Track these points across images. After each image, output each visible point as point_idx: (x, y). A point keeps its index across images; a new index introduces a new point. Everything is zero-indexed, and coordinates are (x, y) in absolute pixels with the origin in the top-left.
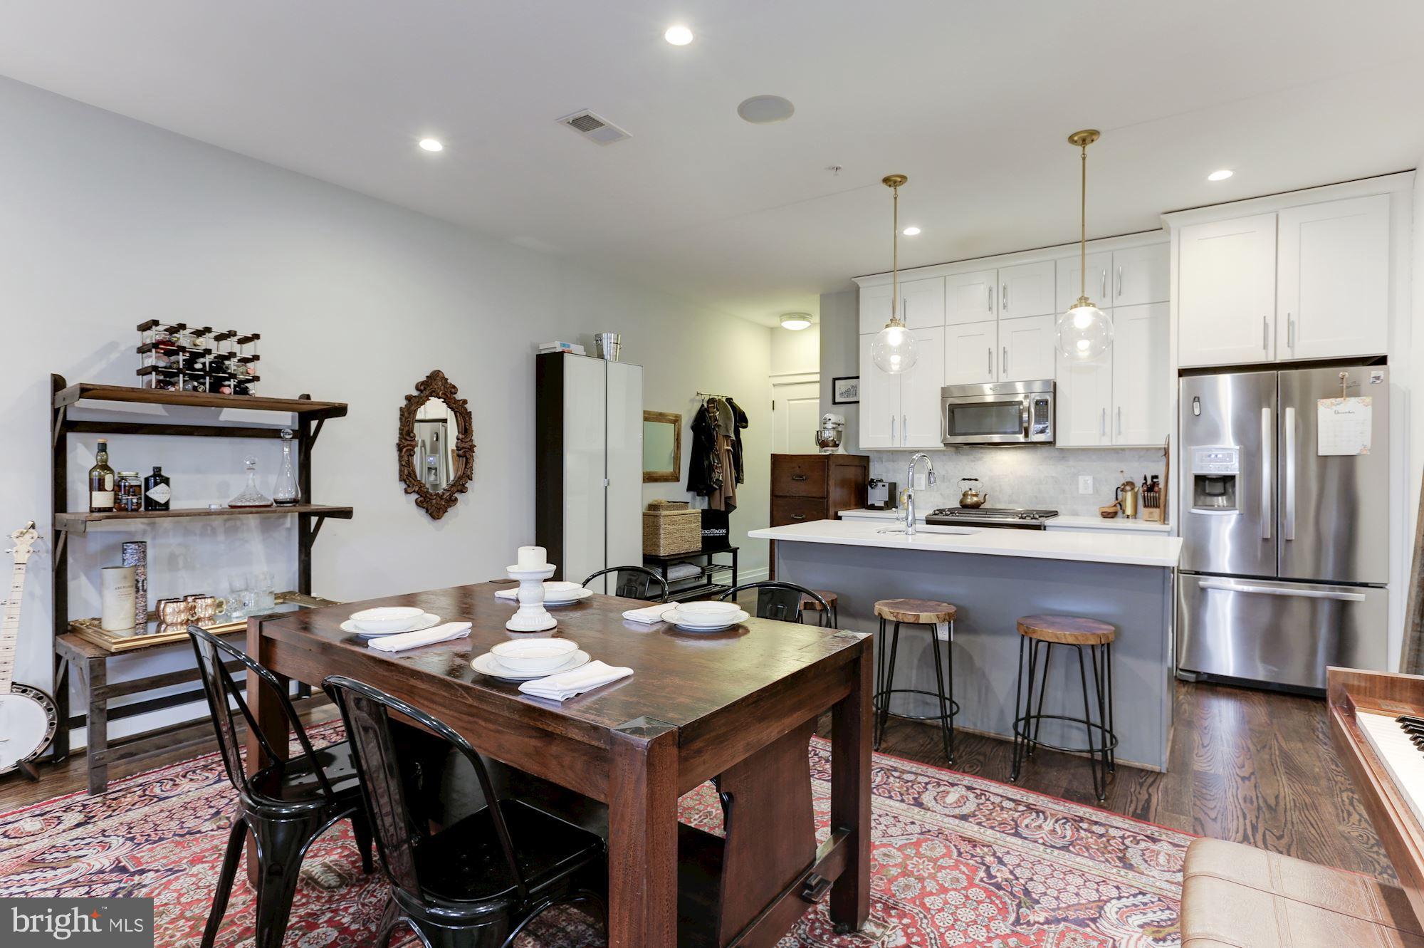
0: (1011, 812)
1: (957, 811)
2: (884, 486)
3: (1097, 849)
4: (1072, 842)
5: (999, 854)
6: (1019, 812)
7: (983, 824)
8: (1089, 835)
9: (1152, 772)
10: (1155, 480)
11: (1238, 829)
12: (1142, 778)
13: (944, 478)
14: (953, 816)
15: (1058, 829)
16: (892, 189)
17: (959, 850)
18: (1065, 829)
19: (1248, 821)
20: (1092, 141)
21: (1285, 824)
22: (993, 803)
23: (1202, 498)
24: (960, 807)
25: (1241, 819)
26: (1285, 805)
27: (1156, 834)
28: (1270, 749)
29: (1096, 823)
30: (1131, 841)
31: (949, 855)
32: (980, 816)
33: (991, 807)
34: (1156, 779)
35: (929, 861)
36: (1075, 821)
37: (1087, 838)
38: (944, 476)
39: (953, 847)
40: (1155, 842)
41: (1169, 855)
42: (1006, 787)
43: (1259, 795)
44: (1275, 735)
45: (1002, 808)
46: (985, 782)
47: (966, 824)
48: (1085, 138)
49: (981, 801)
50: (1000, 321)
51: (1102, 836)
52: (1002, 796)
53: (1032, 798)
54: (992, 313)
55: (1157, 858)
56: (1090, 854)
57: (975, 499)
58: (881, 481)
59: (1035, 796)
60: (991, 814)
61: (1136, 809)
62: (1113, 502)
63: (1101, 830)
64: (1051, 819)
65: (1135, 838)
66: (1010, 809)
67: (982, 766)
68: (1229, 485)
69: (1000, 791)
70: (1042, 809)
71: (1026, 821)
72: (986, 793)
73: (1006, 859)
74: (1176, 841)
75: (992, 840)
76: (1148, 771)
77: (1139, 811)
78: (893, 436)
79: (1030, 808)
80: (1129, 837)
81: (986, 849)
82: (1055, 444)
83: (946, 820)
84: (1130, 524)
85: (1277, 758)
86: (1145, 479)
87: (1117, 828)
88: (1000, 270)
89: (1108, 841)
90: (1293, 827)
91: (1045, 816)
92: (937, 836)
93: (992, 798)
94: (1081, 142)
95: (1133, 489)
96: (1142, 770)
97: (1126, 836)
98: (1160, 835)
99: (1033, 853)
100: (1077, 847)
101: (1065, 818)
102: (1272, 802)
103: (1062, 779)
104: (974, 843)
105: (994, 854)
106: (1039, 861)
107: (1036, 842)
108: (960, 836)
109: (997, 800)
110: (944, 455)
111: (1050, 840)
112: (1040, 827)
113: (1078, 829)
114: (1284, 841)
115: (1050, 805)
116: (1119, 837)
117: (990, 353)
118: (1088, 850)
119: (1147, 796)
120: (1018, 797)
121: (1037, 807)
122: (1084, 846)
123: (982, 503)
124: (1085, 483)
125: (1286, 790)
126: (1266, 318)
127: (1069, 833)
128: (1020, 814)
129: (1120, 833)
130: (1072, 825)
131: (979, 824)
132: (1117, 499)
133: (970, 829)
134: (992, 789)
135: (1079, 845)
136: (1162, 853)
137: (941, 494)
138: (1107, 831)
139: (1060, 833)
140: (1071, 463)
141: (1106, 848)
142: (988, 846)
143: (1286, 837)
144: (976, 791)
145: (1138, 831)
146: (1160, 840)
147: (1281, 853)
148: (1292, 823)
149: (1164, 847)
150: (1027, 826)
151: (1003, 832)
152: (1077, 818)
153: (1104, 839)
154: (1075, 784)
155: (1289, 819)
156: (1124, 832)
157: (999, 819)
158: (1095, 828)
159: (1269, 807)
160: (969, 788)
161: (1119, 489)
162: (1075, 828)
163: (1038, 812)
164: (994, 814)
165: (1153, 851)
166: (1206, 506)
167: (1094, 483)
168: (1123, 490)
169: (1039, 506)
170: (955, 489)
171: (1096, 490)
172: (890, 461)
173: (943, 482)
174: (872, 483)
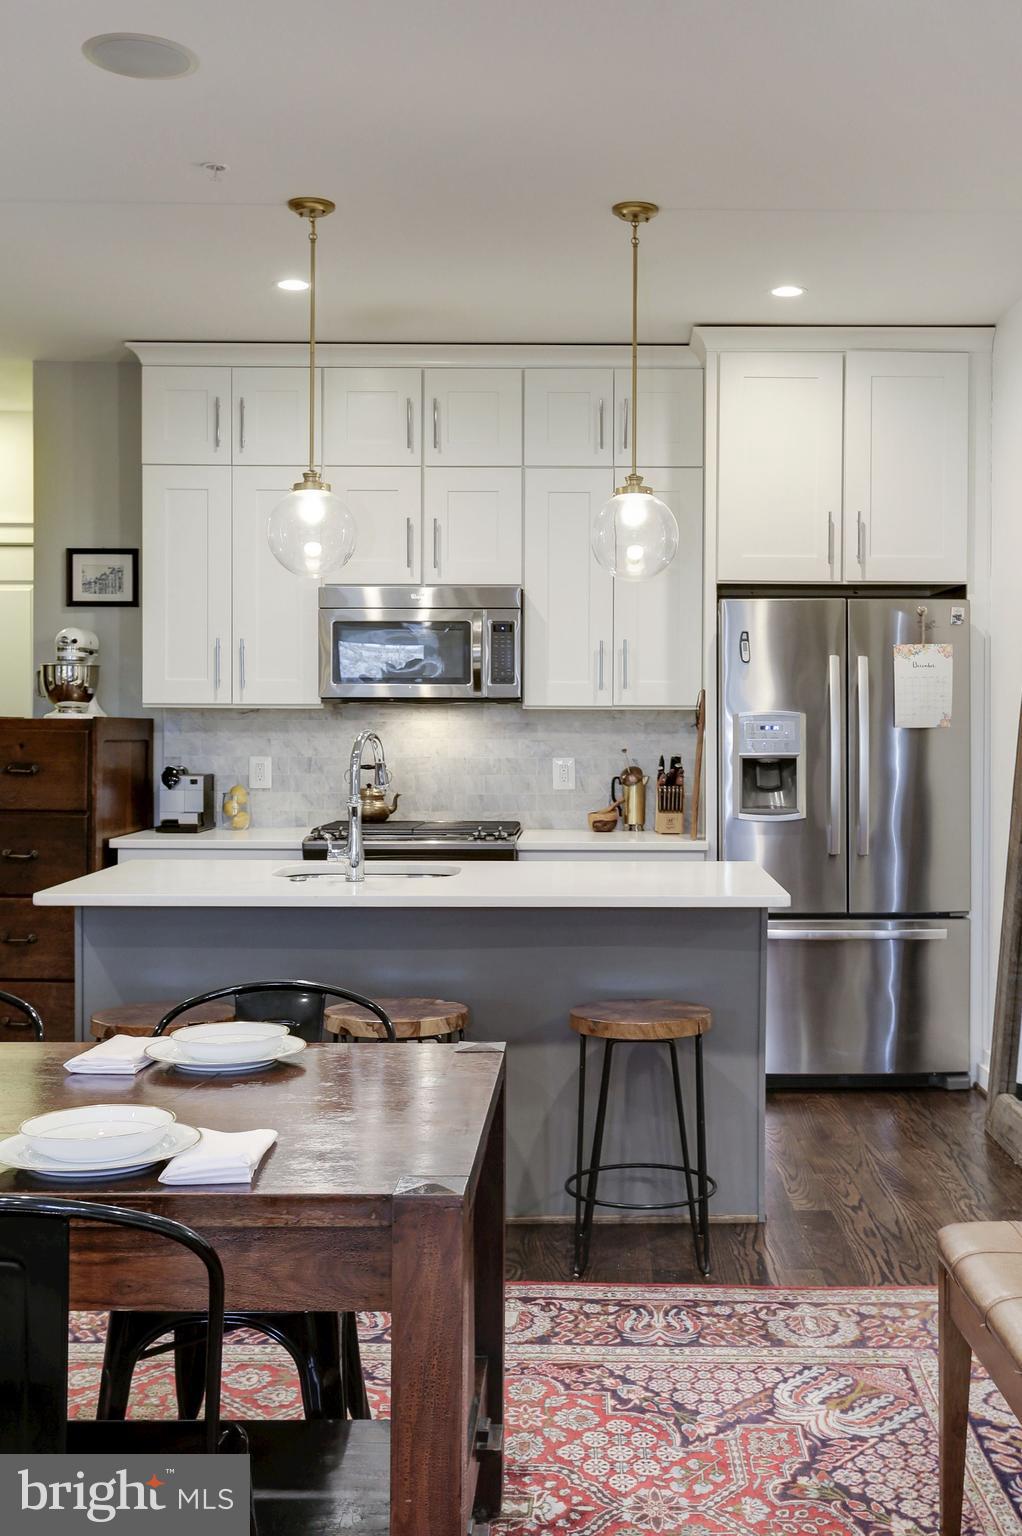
0: (602, 1318)
1: (528, 1334)
2: (194, 782)
3: (733, 1334)
4: (699, 1333)
5: (617, 1373)
6: (612, 1314)
7: (574, 1341)
8: (715, 1320)
9: (748, 1225)
10: (677, 766)
11: (872, 1269)
12: (740, 1235)
13: (310, 765)
14: (526, 1342)
15: (674, 1323)
16: (306, 220)
17: (562, 1382)
18: (682, 1320)
19: (879, 1259)
20: (647, 219)
21: (917, 1252)
22: (571, 1312)
23: (753, 794)
24: (528, 1328)
25: (871, 1257)
26: (908, 1228)
27: (790, 1297)
28: (868, 1165)
29: (716, 1303)
30: (766, 1314)
31: (552, 1392)
32: (564, 1333)
33: (572, 1318)
34: (756, 1232)
35: (531, 1407)
36: (688, 1307)
37: (714, 1324)
38: (310, 760)
39: (552, 1380)
40: (793, 1308)
41: (815, 1318)
42: (576, 1287)
43: (878, 1224)
44: (866, 1146)
45: (587, 1315)
46: (543, 1287)
47: (553, 1348)
48: (639, 212)
49: (554, 1312)
50: (426, 469)
51: (730, 1317)
52: (577, 1300)
53: (619, 1292)
54: (412, 452)
55: (804, 1325)
56: (728, 1341)
57: (378, 804)
58: (185, 772)
59: (621, 1289)
60: (576, 1326)
61: (752, 1276)
62: (607, 804)
63: (726, 1310)
64: (658, 1313)
65: (768, 1308)
66: (598, 1313)
67: (522, 1268)
68: (786, 774)
69: (571, 1294)
70: (639, 1303)
71: (628, 1324)
72: (554, 1301)
73: (630, 1375)
74: (815, 1300)
75: (600, 1358)
76: (743, 1225)
77: (756, 1277)
78: (217, 682)
79: (624, 1305)
80: (761, 1309)
81: (597, 1372)
82: (521, 702)
83: (521, 1349)
84: (634, 840)
85: (880, 1175)
86: (662, 763)
87: (743, 1302)
88: (428, 373)
89: (740, 1320)
90: (926, 1252)
91: (648, 1311)
92: (522, 1373)
93: (565, 1305)
94: (631, 218)
95: (639, 780)
96: (734, 1225)
97: (757, 1309)
98: (795, 1298)
99: (659, 1359)
100: (709, 1338)
101: (675, 1307)
102: (895, 1230)
103: (642, 1256)
104: (578, 1368)
105: (612, 1374)
106: (672, 1366)
107: (655, 1345)
108: (554, 1365)
109: (575, 1306)
110: (311, 718)
111: (669, 1337)
112: (649, 1325)
113: (698, 1316)
114: (924, 1270)
115: (647, 1295)
116: (751, 1313)
117: (409, 527)
118: (722, 1338)
119: (757, 1257)
120: (600, 1296)
121: (633, 1303)
122: (716, 1335)
123: (392, 812)
124: (562, 771)
125: (903, 1211)
126: (832, 515)
127: (689, 1324)
128: (613, 1316)
129: (750, 1308)
130: (688, 1313)
131: (569, 1342)
132: (615, 800)
133: (561, 1352)
134: (558, 1294)
135: (709, 1334)
136: (806, 1318)
137: (305, 796)
138: (733, 1309)
139: (678, 1328)
140: (541, 735)
141: (741, 1329)
142: (598, 1367)
143: (923, 1265)
144: (537, 1302)
145: (768, 1300)
146: (798, 1304)
147: (925, 1284)
148: (923, 1248)
149: (804, 1310)
150: (632, 1329)
151: (606, 1344)
152: (690, 1304)
153: (734, 1320)
154: (662, 1262)
155: (918, 1245)
156: (753, 1305)
157: (591, 1330)
158: (717, 1309)
159: (894, 1236)
160: (526, 1300)
161: (617, 780)
162: (694, 1315)
163: (636, 1308)
164: (581, 1326)
165: (796, 1319)
166: (758, 807)
167: (577, 772)
168: (624, 782)
169: (486, 814)
170: (332, 785)
171: (581, 783)
172: (197, 730)
173: (310, 772)
174: (170, 777)
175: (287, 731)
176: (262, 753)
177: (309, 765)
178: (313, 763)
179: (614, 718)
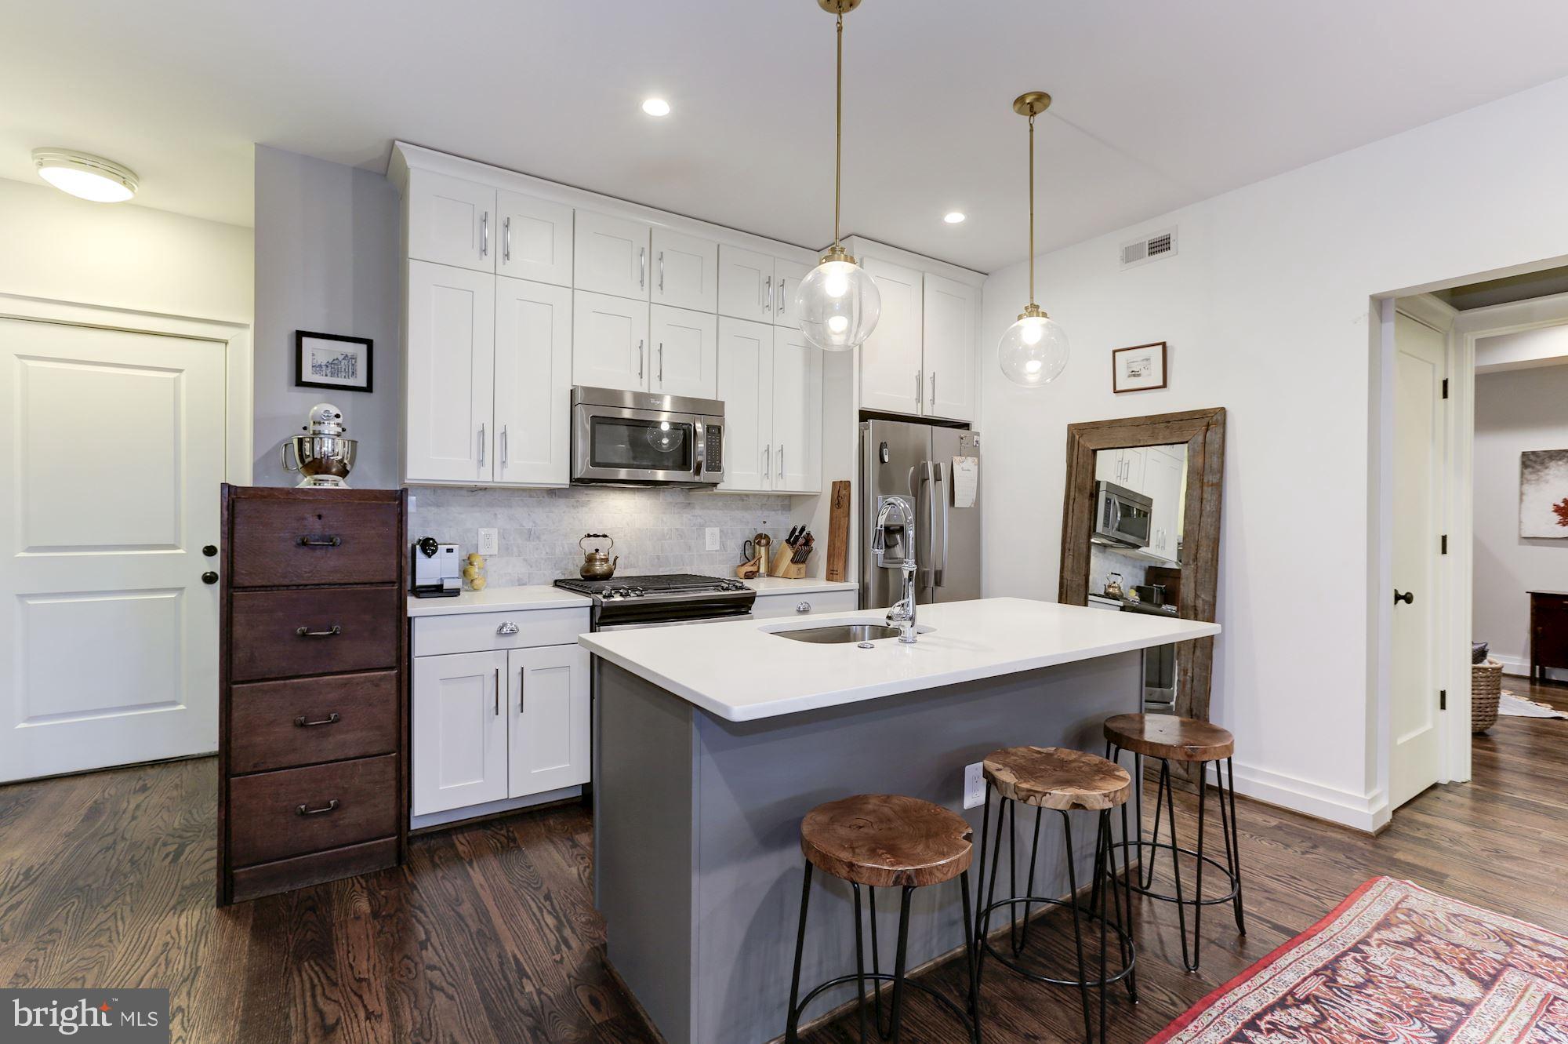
2: (449, 551)
38: (530, 531)
58: (440, 542)
78: (481, 462)
94: (1029, 109)
95: (769, 542)
110: (531, 497)
117: (641, 347)
123: (613, 570)
124: (712, 537)
137: (525, 560)
140: (698, 512)
161: (748, 543)
167: (720, 537)
168: (759, 543)
169: (661, 569)
170: (548, 550)
171: (723, 546)
172: (430, 505)
173: (529, 540)
174: (428, 546)
175: (511, 507)
176: (488, 525)
177: (530, 535)
178: (533, 532)
179: (743, 500)
